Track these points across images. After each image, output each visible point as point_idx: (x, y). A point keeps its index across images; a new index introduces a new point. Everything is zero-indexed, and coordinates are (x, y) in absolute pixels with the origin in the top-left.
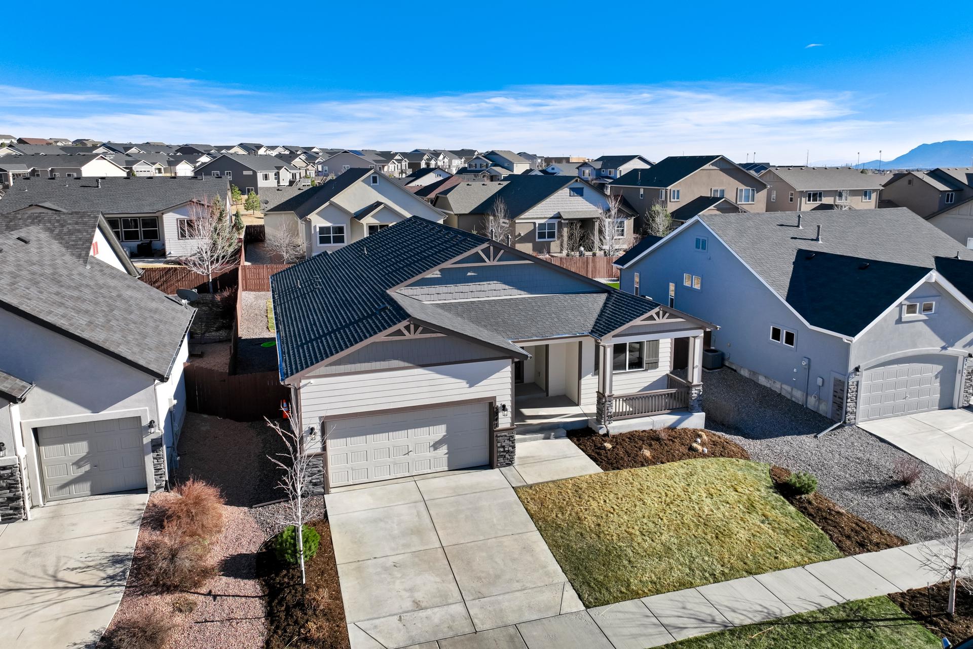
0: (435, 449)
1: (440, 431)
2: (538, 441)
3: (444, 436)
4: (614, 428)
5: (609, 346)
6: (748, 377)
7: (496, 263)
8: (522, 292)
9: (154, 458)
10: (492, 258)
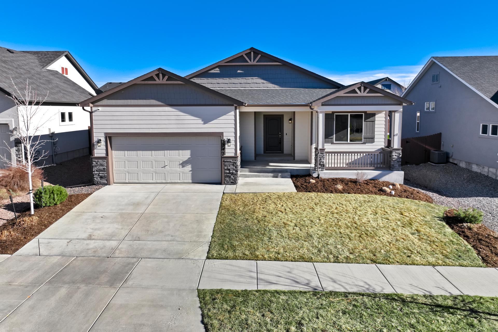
0: (183, 167)
1: (186, 155)
2: (269, 178)
3: (189, 158)
4: (325, 173)
5: (321, 112)
6: (465, 167)
7: (255, 63)
8: (276, 86)
9: (16, 151)
10: (252, 60)
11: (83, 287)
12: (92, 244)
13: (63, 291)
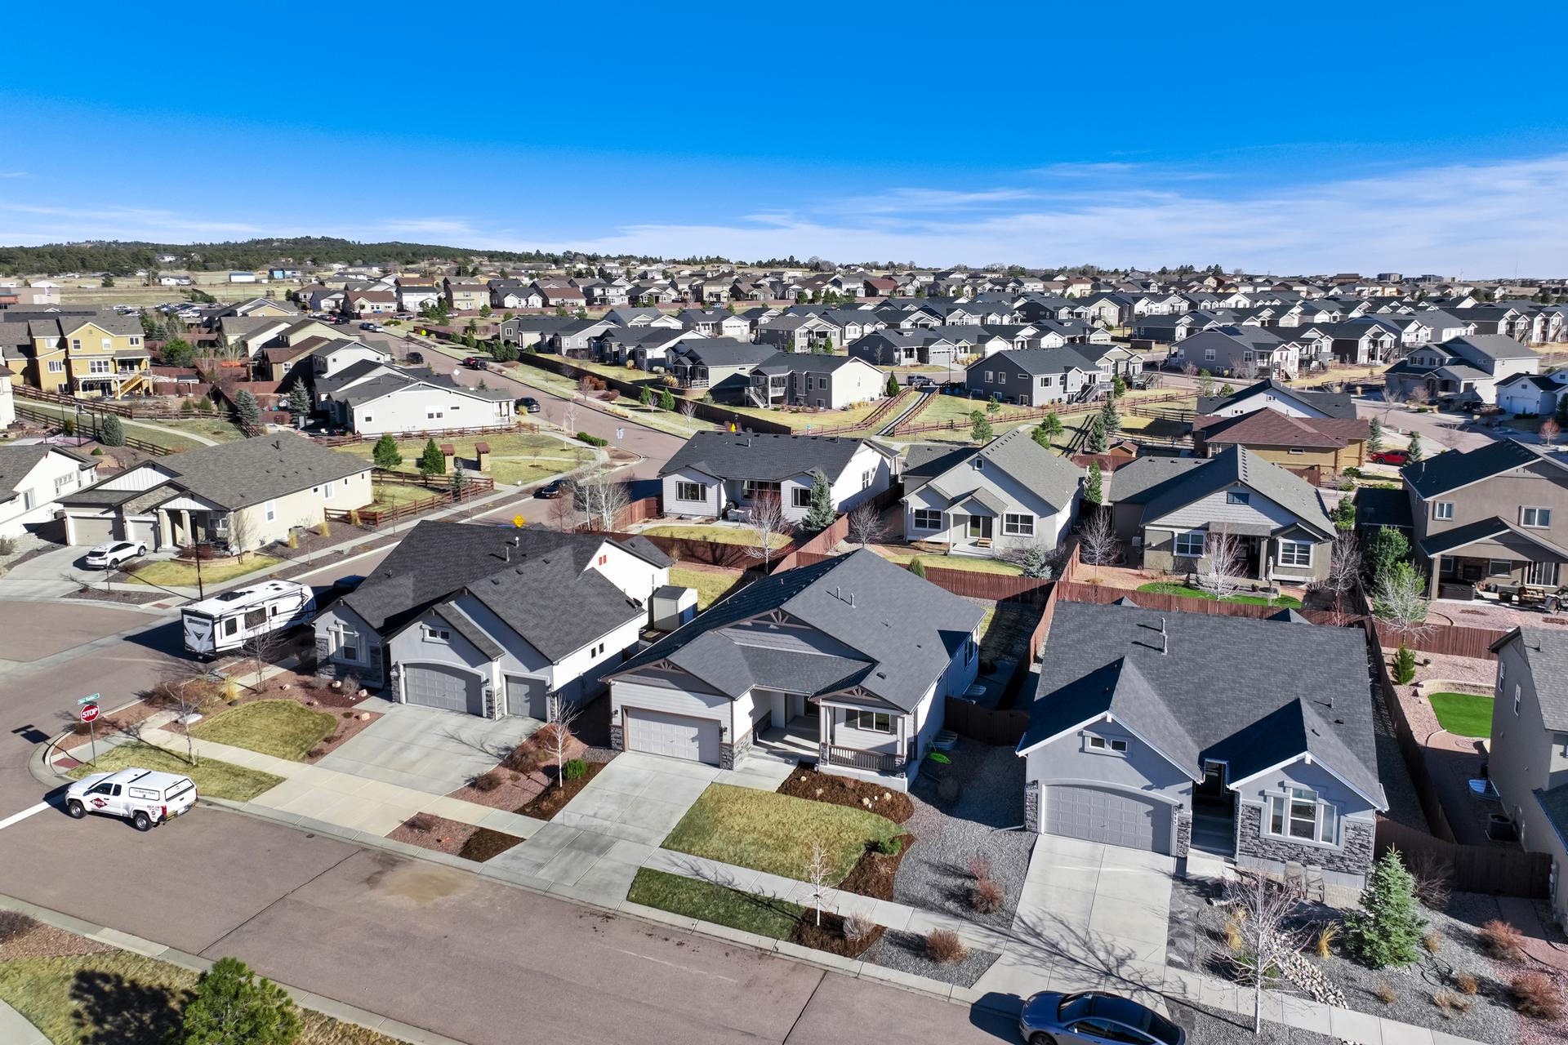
0: (693, 741)
2: (775, 762)
4: (826, 769)
7: (783, 624)
10: (780, 620)
11: (583, 853)
12: (596, 822)
13: (573, 854)
